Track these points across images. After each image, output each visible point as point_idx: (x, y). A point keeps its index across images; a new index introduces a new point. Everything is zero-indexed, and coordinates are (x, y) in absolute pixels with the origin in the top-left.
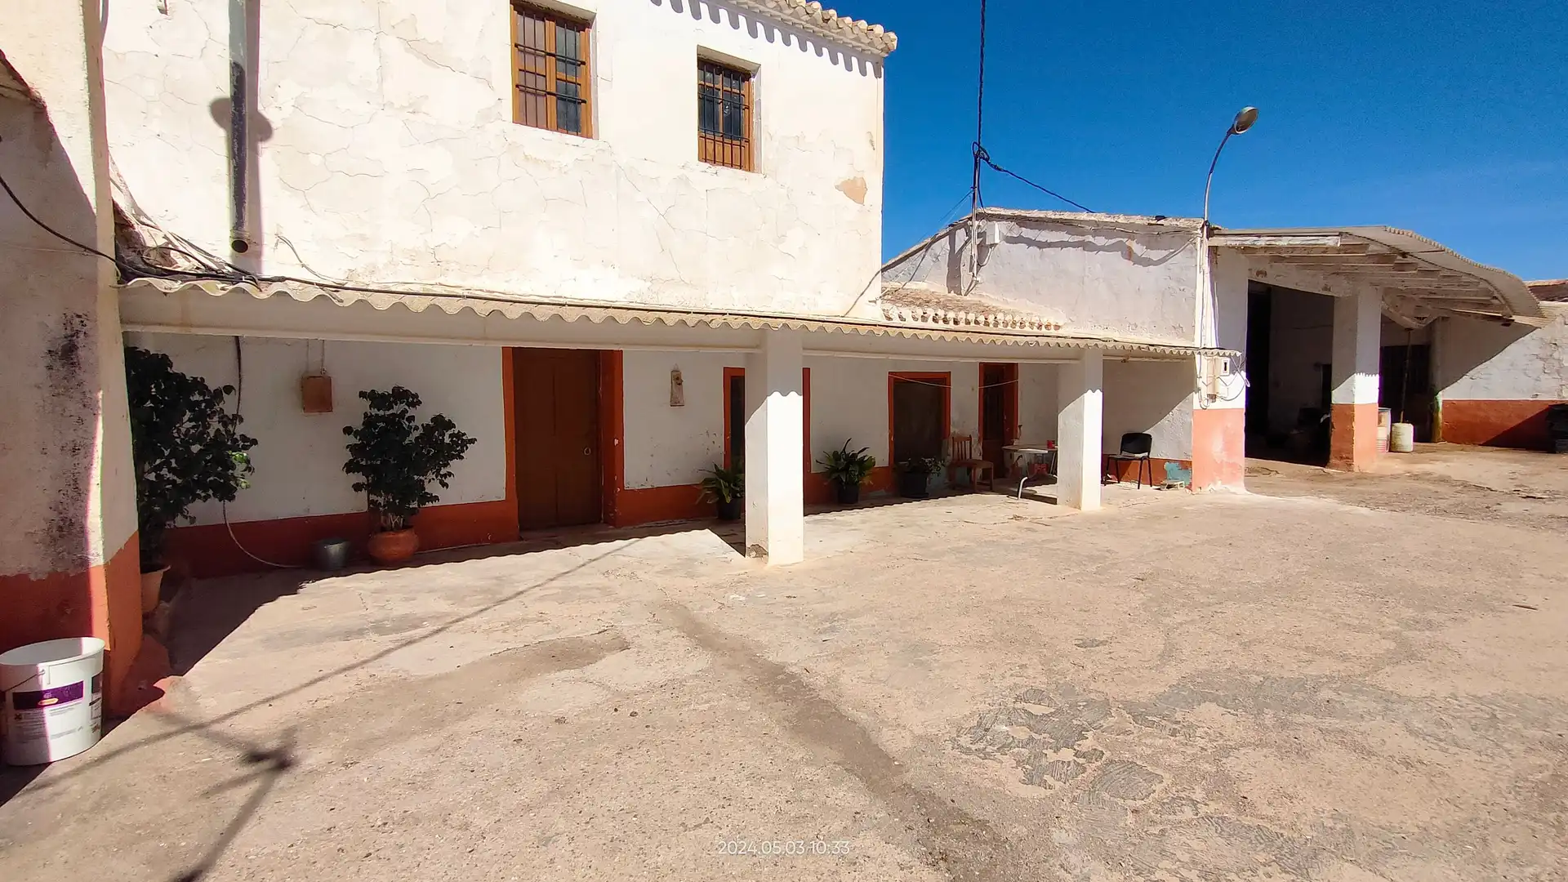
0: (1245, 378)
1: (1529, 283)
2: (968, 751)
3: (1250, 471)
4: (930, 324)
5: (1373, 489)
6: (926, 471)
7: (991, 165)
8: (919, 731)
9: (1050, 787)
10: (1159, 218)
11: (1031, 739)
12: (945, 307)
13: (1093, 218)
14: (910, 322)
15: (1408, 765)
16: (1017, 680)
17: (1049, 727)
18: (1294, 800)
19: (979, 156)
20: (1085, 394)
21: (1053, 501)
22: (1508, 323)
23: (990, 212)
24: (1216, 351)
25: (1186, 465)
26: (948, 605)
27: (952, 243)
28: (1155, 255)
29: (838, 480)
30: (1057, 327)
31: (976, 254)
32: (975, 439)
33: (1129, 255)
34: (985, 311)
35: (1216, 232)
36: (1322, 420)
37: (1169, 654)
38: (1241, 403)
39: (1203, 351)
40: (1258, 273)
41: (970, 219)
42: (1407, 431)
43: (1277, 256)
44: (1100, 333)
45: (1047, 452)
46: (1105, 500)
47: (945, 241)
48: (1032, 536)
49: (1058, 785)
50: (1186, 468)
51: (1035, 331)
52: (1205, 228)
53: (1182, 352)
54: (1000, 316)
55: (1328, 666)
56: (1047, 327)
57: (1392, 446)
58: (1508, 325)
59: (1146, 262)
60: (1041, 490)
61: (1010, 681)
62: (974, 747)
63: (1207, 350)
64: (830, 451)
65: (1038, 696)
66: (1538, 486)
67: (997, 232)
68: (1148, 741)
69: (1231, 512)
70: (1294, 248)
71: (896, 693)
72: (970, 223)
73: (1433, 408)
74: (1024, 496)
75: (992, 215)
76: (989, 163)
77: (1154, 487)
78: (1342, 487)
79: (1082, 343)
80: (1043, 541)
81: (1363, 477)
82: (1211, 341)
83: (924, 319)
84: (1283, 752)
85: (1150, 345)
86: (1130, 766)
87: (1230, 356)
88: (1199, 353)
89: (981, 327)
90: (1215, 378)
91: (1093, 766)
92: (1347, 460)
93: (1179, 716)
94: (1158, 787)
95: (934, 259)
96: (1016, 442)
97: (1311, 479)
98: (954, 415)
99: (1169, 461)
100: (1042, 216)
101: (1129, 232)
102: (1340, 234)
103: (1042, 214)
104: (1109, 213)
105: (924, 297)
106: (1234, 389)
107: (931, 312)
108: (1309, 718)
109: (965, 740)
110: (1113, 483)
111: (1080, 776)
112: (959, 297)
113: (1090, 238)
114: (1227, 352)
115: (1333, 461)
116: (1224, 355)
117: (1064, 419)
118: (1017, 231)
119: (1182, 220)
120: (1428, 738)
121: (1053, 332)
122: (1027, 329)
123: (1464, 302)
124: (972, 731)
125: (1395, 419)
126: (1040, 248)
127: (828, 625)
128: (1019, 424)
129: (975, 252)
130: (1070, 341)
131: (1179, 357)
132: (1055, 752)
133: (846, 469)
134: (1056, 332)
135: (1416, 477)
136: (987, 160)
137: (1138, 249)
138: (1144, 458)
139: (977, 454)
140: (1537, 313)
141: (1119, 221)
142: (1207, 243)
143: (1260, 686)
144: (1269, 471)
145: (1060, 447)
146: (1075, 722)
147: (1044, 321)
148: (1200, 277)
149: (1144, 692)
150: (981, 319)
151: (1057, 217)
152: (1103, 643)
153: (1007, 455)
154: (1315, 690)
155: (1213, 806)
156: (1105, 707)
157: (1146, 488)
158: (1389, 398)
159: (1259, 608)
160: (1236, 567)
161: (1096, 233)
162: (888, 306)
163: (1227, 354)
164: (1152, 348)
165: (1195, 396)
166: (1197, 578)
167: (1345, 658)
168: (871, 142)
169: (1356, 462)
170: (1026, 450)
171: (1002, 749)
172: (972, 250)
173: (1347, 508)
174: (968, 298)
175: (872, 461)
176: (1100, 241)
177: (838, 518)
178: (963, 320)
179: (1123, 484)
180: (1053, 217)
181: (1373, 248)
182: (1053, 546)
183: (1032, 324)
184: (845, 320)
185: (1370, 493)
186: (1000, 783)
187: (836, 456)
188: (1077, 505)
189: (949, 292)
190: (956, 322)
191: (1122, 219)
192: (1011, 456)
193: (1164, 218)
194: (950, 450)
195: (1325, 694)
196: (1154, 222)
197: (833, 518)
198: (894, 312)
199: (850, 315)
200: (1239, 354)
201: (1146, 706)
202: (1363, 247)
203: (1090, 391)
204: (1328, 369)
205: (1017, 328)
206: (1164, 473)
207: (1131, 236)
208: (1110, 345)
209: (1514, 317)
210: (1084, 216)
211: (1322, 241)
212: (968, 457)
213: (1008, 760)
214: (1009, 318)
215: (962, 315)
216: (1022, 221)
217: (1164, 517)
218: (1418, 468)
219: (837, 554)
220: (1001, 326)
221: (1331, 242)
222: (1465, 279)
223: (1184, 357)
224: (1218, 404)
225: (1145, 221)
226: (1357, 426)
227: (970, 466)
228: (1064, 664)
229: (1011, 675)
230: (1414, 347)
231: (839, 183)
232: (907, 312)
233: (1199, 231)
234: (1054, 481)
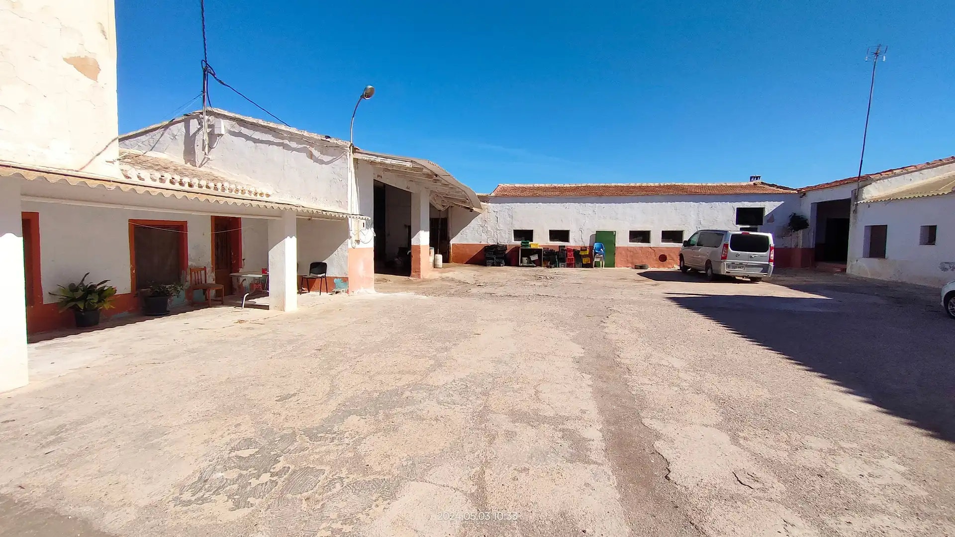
0: (373, 232)
1: (477, 194)
2: (189, 503)
3: (377, 280)
4: (167, 185)
5: (427, 286)
6: (167, 294)
7: (217, 80)
8: (143, 503)
9: (252, 505)
10: (328, 137)
11: (240, 476)
12: (181, 174)
13: (288, 130)
14: (148, 182)
15: (437, 420)
16: (233, 436)
17: (253, 463)
18: (391, 457)
19: (207, 71)
20: (286, 239)
21: (266, 307)
22: (471, 211)
23: (216, 111)
24: (358, 216)
25: (345, 280)
26: (180, 394)
27: (187, 128)
28: (326, 158)
29: (76, 309)
30: (268, 195)
31: (207, 139)
32: (209, 269)
33: (311, 156)
34: (215, 179)
35: (357, 150)
36: (408, 253)
37: (331, 393)
38: (371, 245)
39: (352, 216)
40: (378, 176)
41: (202, 113)
42: (440, 257)
43: (387, 168)
44: (294, 202)
45: (261, 276)
46: (300, 304)
47: (181, 126)
48: (252, 332)
49: (257, 501)
50: (346, 281)
51: (253, 197)
52: (351, 147)
53: (341, 216)
54: (226, 185)
55: (407, 379)
56: (261, 194)
57: (435, 266)
58: (472, 211)
59: (322, 162)
60: (259, 301)
61: (227, 439)
62: (193, 499)
63: (354, 216)
64: (65, 283)
65: (248, 443)
66: (482, 280)
67: (223, 126)
68: (317, 450)
69: (369, 304)
70: (393, 165)
71: (123, 477)
72: (201, 116)
73: (449, 248)
74: (247, 306)
75: (219, 114)
76: (215, 77)
77: (329, 293)
78: (415, 286)
79: (282, 207)
80: (258, 335)
81: (425, 281)
82: (356, 211)
83: (162, 180)
84: (386, 431)
85: (323, 211)
86: (307, 470)
87: (365, 219)
88: (350, 217)
89: (212, 191)
90: (359, 231)
91: (283, 479)
92: (418, 272)
93: (335, 429)
94: (322, 477)
95: (172, 138)
96: (241, 270)
97: (404, 283)
98: (191, 252)
99: (336, 277)
100: (254, 121)
101: (310, 142)
102: (412, 162)
103: (255, 121)
104: (299, 129)
105: (163, 164)
106: (368, 237)
107: (168, 176)
108: (399, 409)
109: (187, 496)
110: (306, 293)
111: (274, 489)
112: (194, 168)
113: (286, 142)
114: (364, 217)
115: (413, 273)
116: (362, 219)
117: (273, 254)
118: (237, 128)
119: (340, 141)
120: (445, 404)
121: (265, 198)
122: (247, 195)
123: (457, 199)
124: (193, 486)
125: (436, 253)
126: (255, 143)
127: (53, 437)
128: (243, 258)
129: (206, 137)
130: (273, 205)
131: (339, 218)
132: (257, 479)
133: (83, 298)
134: (267, 198)
135: (443, 279)
136: (213, 75)
137: (316, 153)
138: (323, 277)
139: (211, 279)
140: (480, 207)
141: (304, 134)
142: (352, 156)
143: (377, 399)
144: (385, 280)
145: (271, 273)
146: (272, 453)
147: (259, 191)
148: (349, 174)
149: (316, 421)
150: (212, 185)
151: (266, 124)
152: (294, 395)
153: (234, 280)
154: (402, 393)
155: (351, 477)
156: (293, 437)
157: (324, 294)
158: (433, 243)
159: (378, 355)
160: (369, 334)
161: (291, 139)
162: (126, 167)
163: (364, 218)
164: (324, 213)
165: (349, 241)
166: (350, 344)
167: (414, 373)
168: (103, 32)
169: (421, 274)
170: (248, 275)
171: (217, 493)
172: (203, 136)
173: (418, 296)
174: (202, 169)
175: (112, 290)
176: (293, 145)
177: (74, 340)
178: (197, 184)
179: (311, 293)
180: (262, 124)
181: (425, 170)
182: (265, 337)
183: (250, 192)
184: (79, 174)
185: (427, 288)
186: (214, 518)
187: (73, 288)
188: (282, 308)
189: (186, 163)
190: (190, 185)
191: (306, 134)
192: (238, 280)
193: (329, 137)
194: (188, 279)
195: (407, 394)
196: (325, 139)
197: (70, 341)
198: (133, 172)
199: (86, 170)
200: (370, 218)
201: (317, 429)
202: (421, 169)
203: (288, 237)
204: (410, 227)
205: (240, 194)
206: (334, 285)
207: (311, 145)
208: (299, 209)
209: (473, 208)
210: (283, 127)
211: (404, 163)
212: (204, 282)
213: (223, 497)
214: (233, 186)
215: (195, 181)
216: (242, 123)
217: (333, 310)
218: (445, 275)
219: (71, 371)
220: (227, 191)
221: (408, 164)
222: (457, 190)
223: (343, 219)
224: (361, 245)
225: (320, 138)
226: (422, 256)
227: (205, 290)
228: (268, 416)
229: (228, 434)
230: (442, 218)
231: (68, 57)
232: (145, 174)
233: (348, 149)
234: (267, 295)
